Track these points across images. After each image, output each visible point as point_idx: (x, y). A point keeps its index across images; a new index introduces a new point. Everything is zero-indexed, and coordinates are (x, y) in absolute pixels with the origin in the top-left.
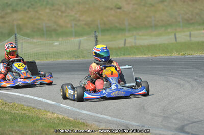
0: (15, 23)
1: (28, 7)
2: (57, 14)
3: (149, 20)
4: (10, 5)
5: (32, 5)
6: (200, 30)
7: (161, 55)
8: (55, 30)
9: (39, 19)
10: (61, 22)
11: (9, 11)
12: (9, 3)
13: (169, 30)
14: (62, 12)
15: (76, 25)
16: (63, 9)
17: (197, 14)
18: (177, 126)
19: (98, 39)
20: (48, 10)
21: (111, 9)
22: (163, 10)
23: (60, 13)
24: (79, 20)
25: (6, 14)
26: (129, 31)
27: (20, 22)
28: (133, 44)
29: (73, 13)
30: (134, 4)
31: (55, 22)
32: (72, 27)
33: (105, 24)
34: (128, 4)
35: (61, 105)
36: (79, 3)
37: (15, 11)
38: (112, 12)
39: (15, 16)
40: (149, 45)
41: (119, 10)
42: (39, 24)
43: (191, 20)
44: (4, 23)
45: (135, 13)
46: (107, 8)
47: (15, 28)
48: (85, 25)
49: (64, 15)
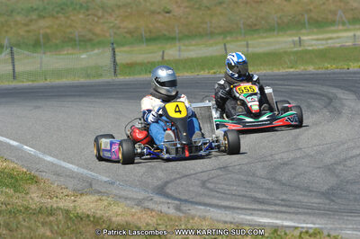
0: (42, 31)
1: (58, 12)
2: (93, 20)
3: (205, 26)
4: (36, 9)
5: (62, 9)
6: (266, 38)
7: (186, 74)
8: (90, 40)
9: (71, 26)
10: (98, 30)
11: (34, 17)
12: (35, 7)
13: (228, 39)
14: (99, 18)
15: (115, 33)
16: (100, 14)
17: (262, 18)
18: (160, 182)
19: (116, 53)
20: (81, 16)
21: (159, 13)
22: (221, 14)
23: (96, 19)
24: (120, 28)
25: (31, 21)
26: (180, 39)
27: (49, 31)
28: (177, 57)
29: (113, 19)
30: (186, 7)
31: (90, 31)
32: (111, 36)
33: (150, 32)
34: (180, 7)
35: (25, 147)
36: (119, 7)
37: (41, 17)
38: (160, 17)
39: (42, 23)
40: (186, 60)
41: (167, 15)
42: (71, 33)
43: (255, 25)
44: (28, 31)
45: (187, 18)
46: (153, 13)
47: (41, 36)
48: (126, 32)
49: (101, 21)
